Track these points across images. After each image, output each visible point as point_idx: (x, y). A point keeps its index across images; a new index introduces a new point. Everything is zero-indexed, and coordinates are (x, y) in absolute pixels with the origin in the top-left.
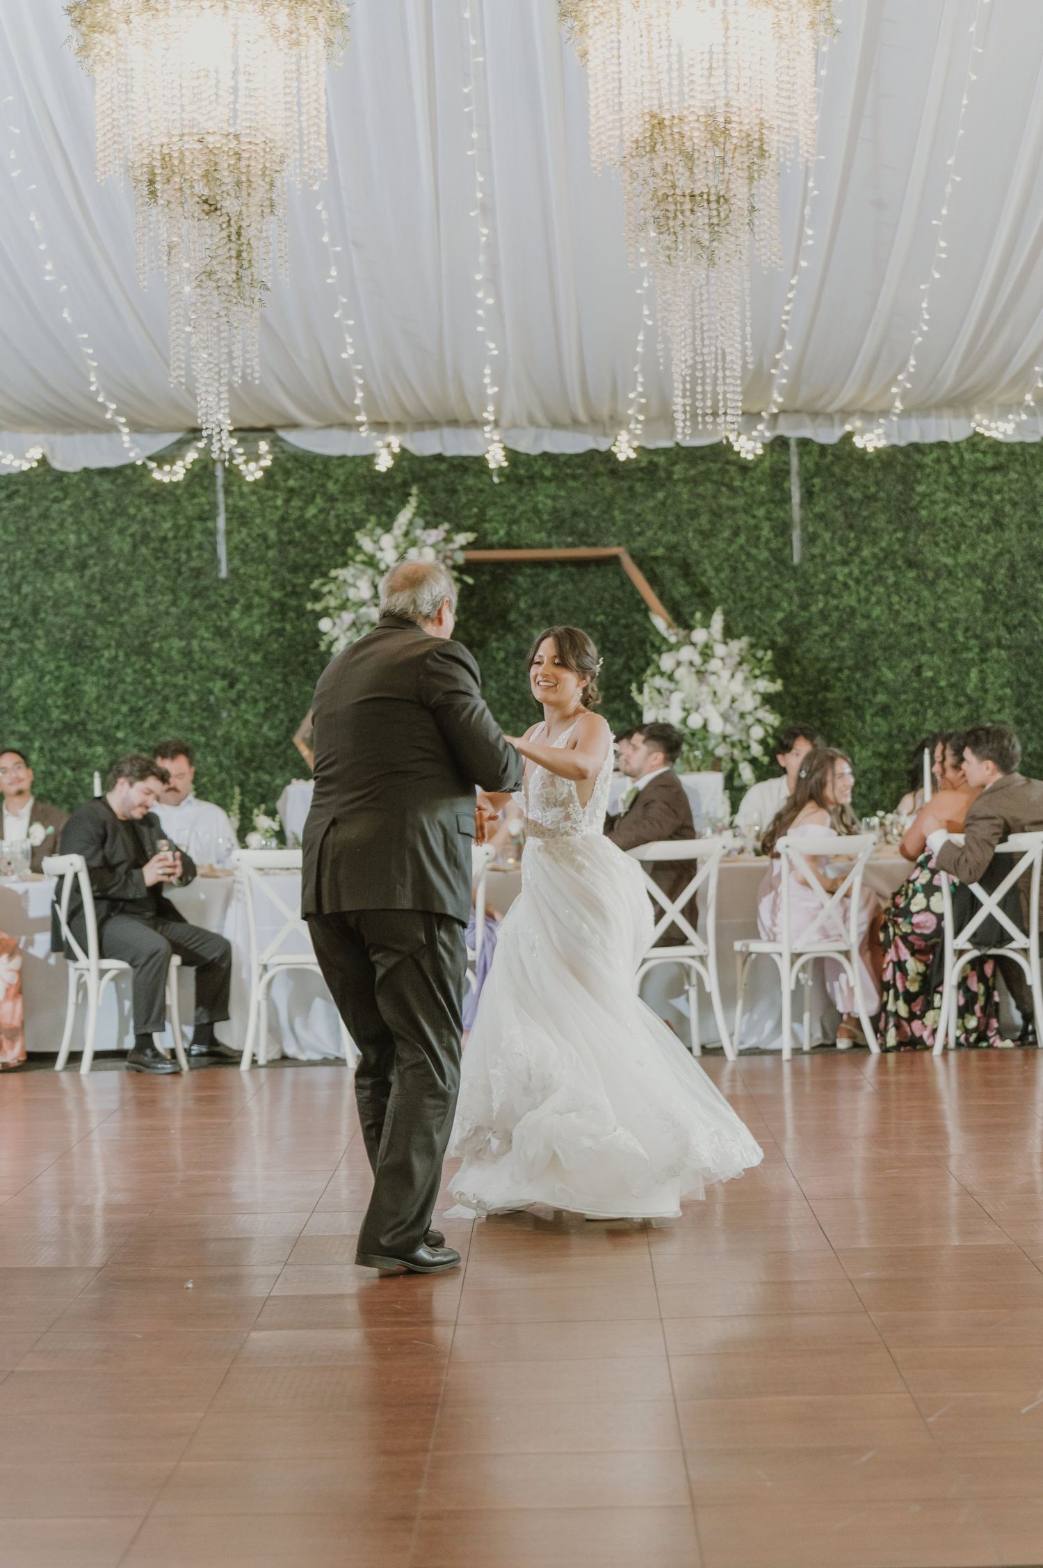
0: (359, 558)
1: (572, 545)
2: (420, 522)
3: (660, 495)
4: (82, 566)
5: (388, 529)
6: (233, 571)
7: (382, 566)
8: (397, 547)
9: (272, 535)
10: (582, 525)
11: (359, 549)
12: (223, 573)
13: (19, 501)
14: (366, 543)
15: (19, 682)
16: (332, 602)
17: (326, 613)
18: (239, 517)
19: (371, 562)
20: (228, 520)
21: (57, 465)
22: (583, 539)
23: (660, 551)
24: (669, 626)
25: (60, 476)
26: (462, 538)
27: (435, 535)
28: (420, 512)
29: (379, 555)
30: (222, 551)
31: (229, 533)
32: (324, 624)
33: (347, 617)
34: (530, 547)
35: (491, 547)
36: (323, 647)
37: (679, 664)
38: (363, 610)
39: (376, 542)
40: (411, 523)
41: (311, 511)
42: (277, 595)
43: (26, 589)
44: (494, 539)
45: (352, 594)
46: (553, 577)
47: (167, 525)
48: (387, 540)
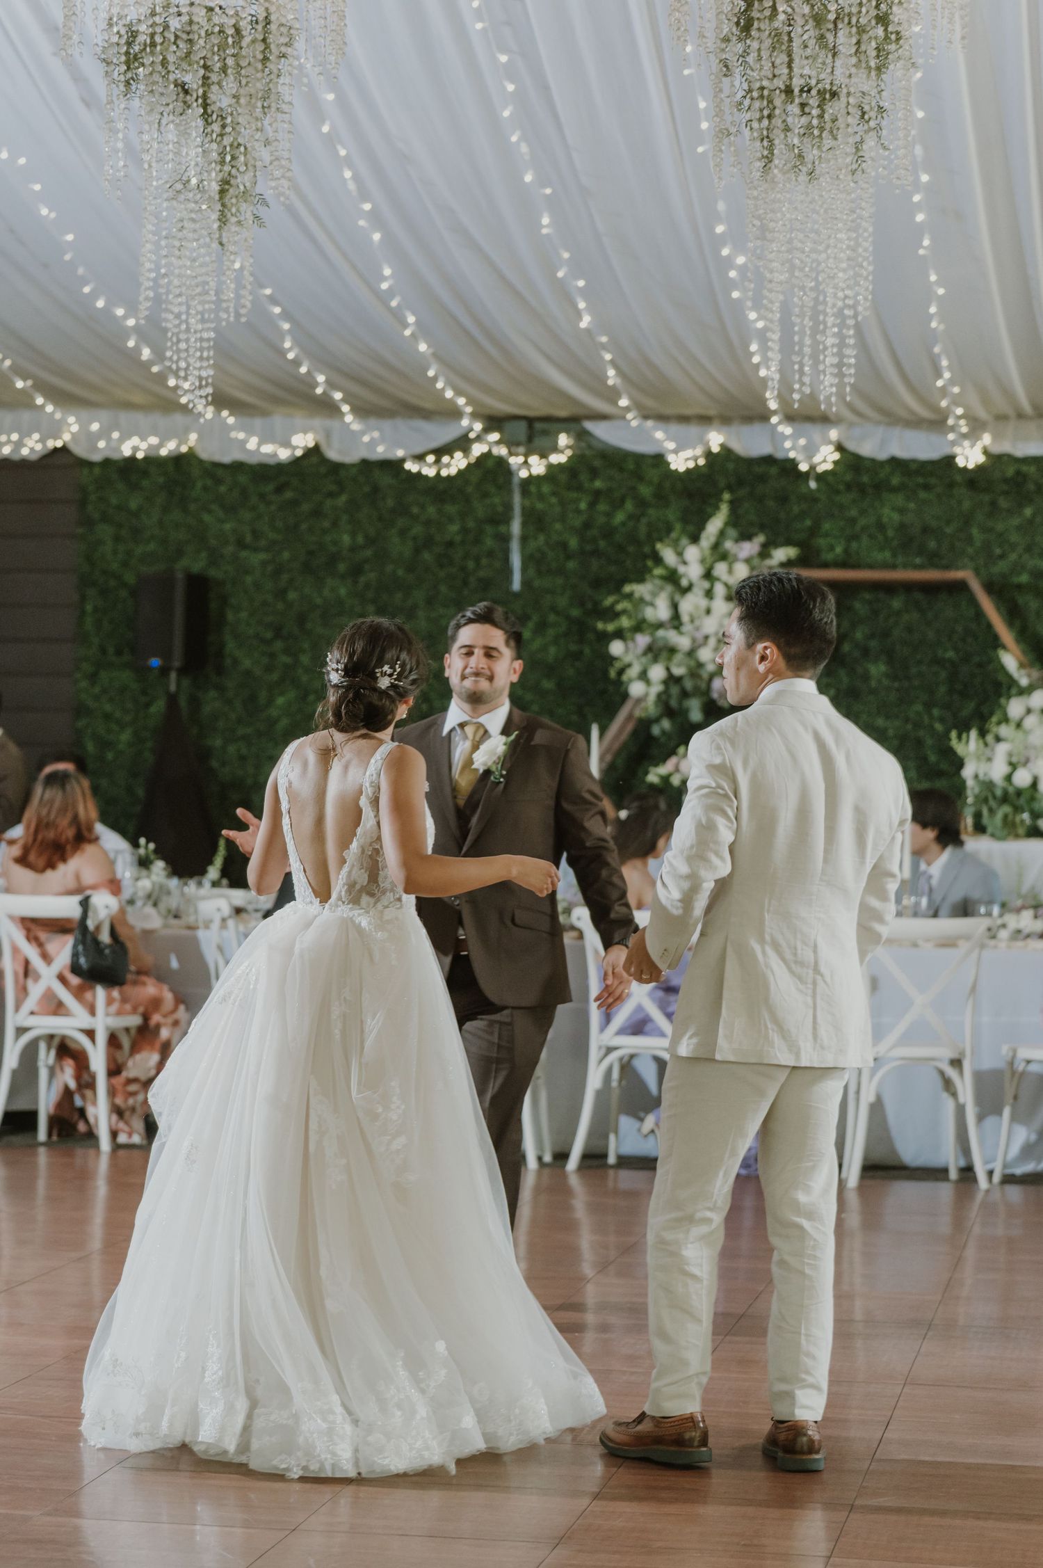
0: (658, 571)
1: (920, 567)
2: (732, 532)
3: (1028, 512)
4: (356, 571)
5: (695, 539)
6: (526, 583)
7: (684, 583)
8: (703, 561)
9: (573, 543)
10: (932, 544)
11: (658, 560)
12: (516, 585)
13: (289, 495)
14: (669, 556)
15: (280, 701)
16: (625, 622)
17: (619, 634)
18: (534, 520)
19: (672, 578)
20: (524, 524)
21: (333, 454)
22: (933, 560)
23: (1024, 578)
24: (1022, 666)
25: (336, 467)
26: (781, 554)
27: (749, 549)
28: (734, 520)
29: (682, 569)
30: (516, 561)
31: (524, 539)
32: (616, 648)
33: (642, 640)
34: (871, 567)
35: (825, 565)
36: (613, 674)
37: (1029, 711)
38: (661, 633)
39: (680, 554)
40: (722, 534)
41: (620, 517)
42: (575, 612)
43: (292, 595)
44: (829, 557)
45: (649, 614)
46: (896, 603)
47: (454, 528)
48: (692, 553)
